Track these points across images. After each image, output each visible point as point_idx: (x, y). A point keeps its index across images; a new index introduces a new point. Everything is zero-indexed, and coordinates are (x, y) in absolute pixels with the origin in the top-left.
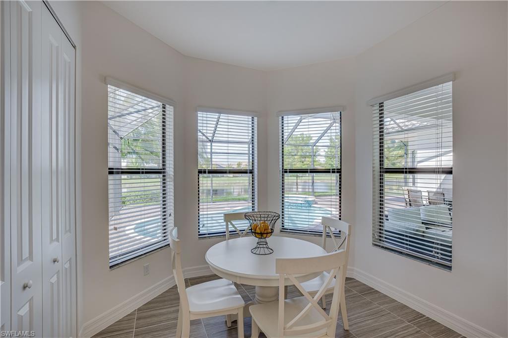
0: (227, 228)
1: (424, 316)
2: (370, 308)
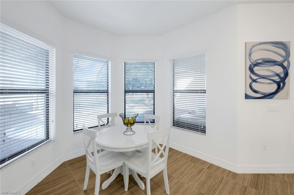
0: (99, 122)
1: (195, 157)
2: (172, 158)
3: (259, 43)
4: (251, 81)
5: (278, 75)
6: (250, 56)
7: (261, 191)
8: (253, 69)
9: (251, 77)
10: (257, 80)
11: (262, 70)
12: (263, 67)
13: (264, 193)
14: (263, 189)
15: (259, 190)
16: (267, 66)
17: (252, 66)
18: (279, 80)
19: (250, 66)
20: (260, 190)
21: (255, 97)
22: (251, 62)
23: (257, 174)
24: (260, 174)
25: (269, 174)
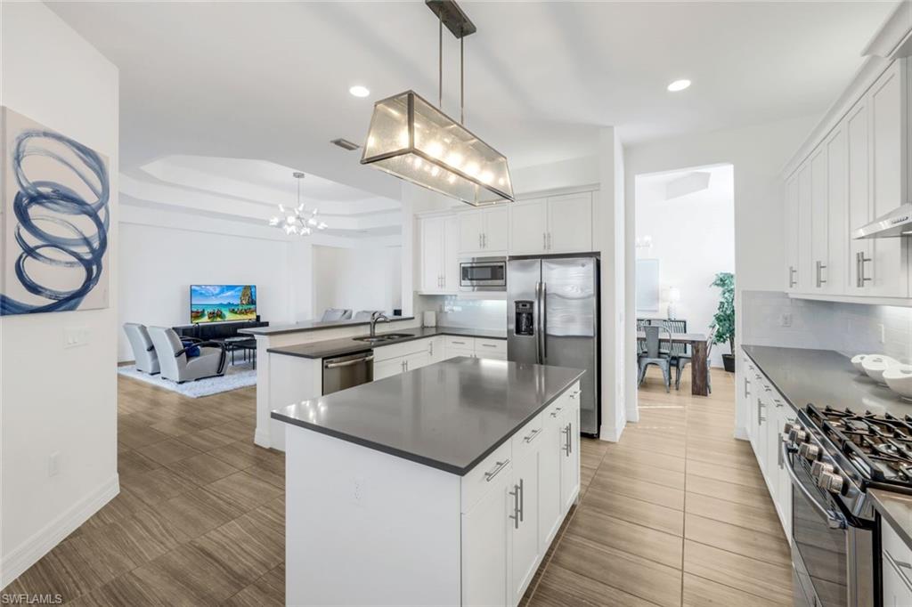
3: (43, 130)
4: (21, 251)
5: (87, 242)
6: (19, 165)
7: (81, 593)
8: (27, 208)
9: (19, 238)
10: (38, 251)
11: (52, 221)
12: (55, 210)
13: (91, 589)
14: (81, 584)
15: (77, 596)
16: (65, 210)
17: (25, 201)
18: (88, 257)
19: (17, 198)
20: (78, 592)
21: (32, 306)
22: (22, 186)
23: (35, 565)
24: (43, 558)
25: (65, 540)
